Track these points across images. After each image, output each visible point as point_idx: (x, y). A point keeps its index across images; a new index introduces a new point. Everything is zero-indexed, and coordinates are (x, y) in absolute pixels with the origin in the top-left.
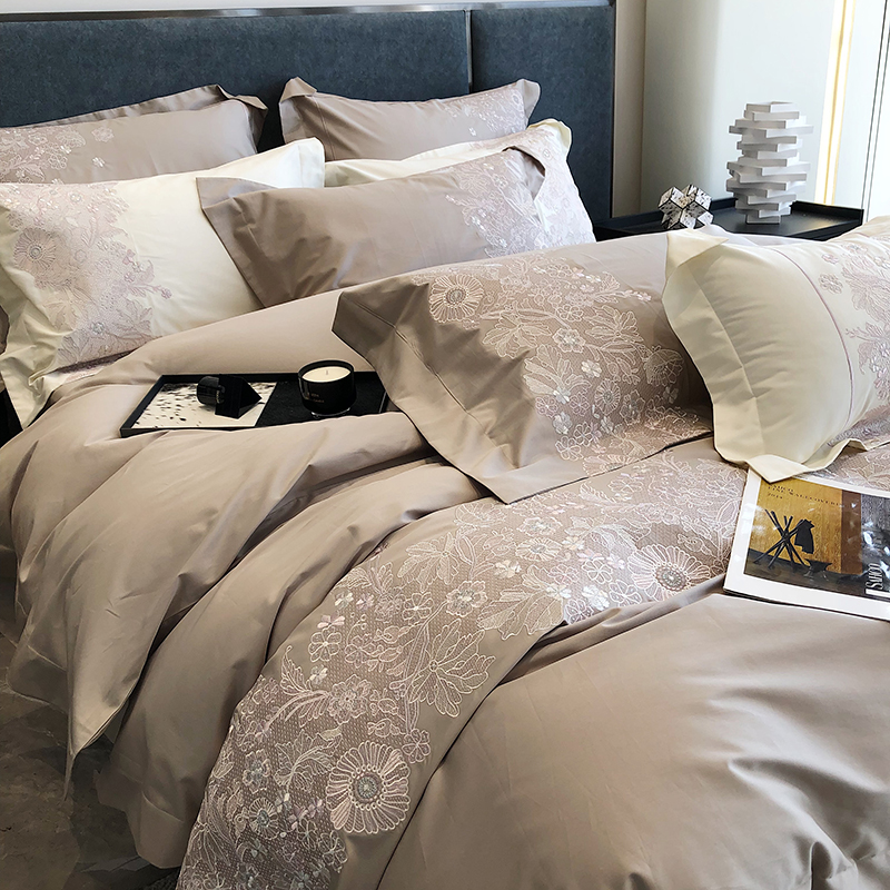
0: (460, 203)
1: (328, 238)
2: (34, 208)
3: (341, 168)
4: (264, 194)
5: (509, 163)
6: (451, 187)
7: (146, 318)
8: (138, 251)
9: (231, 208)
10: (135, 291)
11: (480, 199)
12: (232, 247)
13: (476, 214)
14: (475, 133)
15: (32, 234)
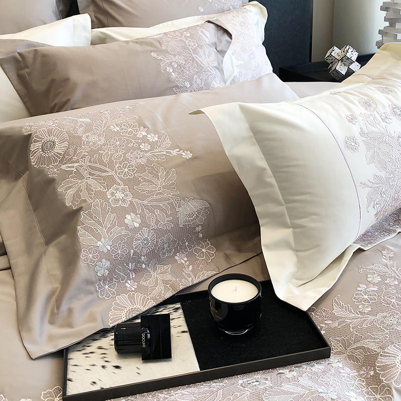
0: (160, 58)
1: (68, 79)
3: (101, 33)
4: (35, 50)
5: (202, 32)
9: (15, 60)
11: (175, 55)
12: (16, 82)
13: (171, 65)
14: (202, 10)
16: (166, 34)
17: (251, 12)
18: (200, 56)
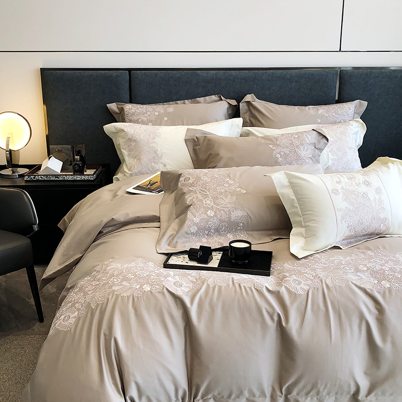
0: (274, 148)
1: (218, 154)
2: (133, 132)
3: (247, 130)
4: (206, 136)
5: (306, 136)
6: (273, 142)
7: (156, 172)
8: (159, 150)
9: (194, 139)
10: (155, 163)
12: (191, 153)
13: (279, 153)
14: (320, 121)
15: (130, 140)
16: (282, 135)
17: (352, 125)
18: (300, 150)
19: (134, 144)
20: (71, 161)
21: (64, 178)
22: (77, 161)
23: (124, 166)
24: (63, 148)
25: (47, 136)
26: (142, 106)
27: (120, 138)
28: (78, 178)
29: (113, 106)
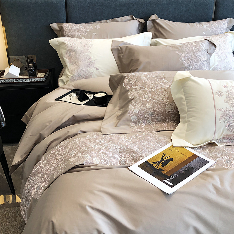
0: (180, 54)
2: (72, 44)
4: (127, 46)
5: (202, 44)
6: (179, 49)
7: (92, 74)
8: (92, 57)
9: (118, 49)
10: (90, 67)
11: (187, 53)
12: (117, 59)
14: (205, 33)
15: (70, 50)
16: (184, 43)
18: (199, 55)
19: (73, 53)
20: (26, 68)
21: (22, 81)
22: (31, 68)
23: (67, 70)
24: (20, 58)
25: (7, 50)
26: (76, 25)
27: (62, 49)
28: (33, 80)
29: (54, 26)
